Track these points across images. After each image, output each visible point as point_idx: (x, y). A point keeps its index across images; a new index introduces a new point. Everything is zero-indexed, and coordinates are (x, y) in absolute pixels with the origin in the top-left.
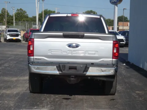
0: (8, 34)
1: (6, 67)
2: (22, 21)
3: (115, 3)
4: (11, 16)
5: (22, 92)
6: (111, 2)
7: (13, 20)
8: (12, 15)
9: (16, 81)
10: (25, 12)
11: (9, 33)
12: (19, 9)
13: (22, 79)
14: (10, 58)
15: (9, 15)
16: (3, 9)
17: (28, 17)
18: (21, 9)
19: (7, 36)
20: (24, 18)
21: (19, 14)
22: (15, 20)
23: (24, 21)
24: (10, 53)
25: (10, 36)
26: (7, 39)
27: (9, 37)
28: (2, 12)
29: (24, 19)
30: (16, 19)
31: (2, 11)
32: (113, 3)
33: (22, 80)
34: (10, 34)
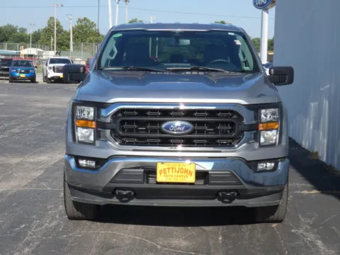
0: (50, 68)
1: (13, 134)
2: (87, 42)
3: (263, 7)
4: (65, 32)
5: (15, 190)
6: (255, 4)
7: (69, 39)
8: (68, 31)
9: (17, 164)
10: (93, 25)
11: (52, 65)
12: (82, 18)
13: (32, 160)
14: (31, 117)
15: (62, 31)
16: (51, 18)
17: (98, 35)
18: (85, 19)
19: (48, 71)
20: (91, 36)
21: (83, 28)
22: (74, 40)
23: (91, 41)
24: (40, 105)
25: (54, 70)
26: (49, 76)
27: (51, 74)
28: (49, 25)
29: (92, 38)
30: (76, 38)
31: (49, 22)
32: (259, 5)
33: (31, 163)
34: (54, 68)
